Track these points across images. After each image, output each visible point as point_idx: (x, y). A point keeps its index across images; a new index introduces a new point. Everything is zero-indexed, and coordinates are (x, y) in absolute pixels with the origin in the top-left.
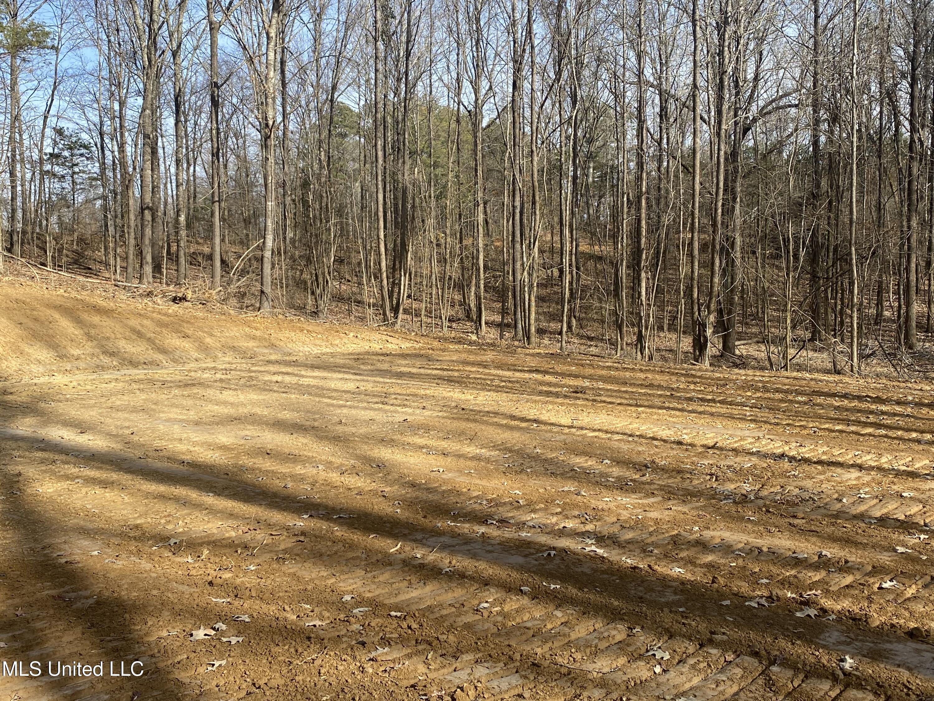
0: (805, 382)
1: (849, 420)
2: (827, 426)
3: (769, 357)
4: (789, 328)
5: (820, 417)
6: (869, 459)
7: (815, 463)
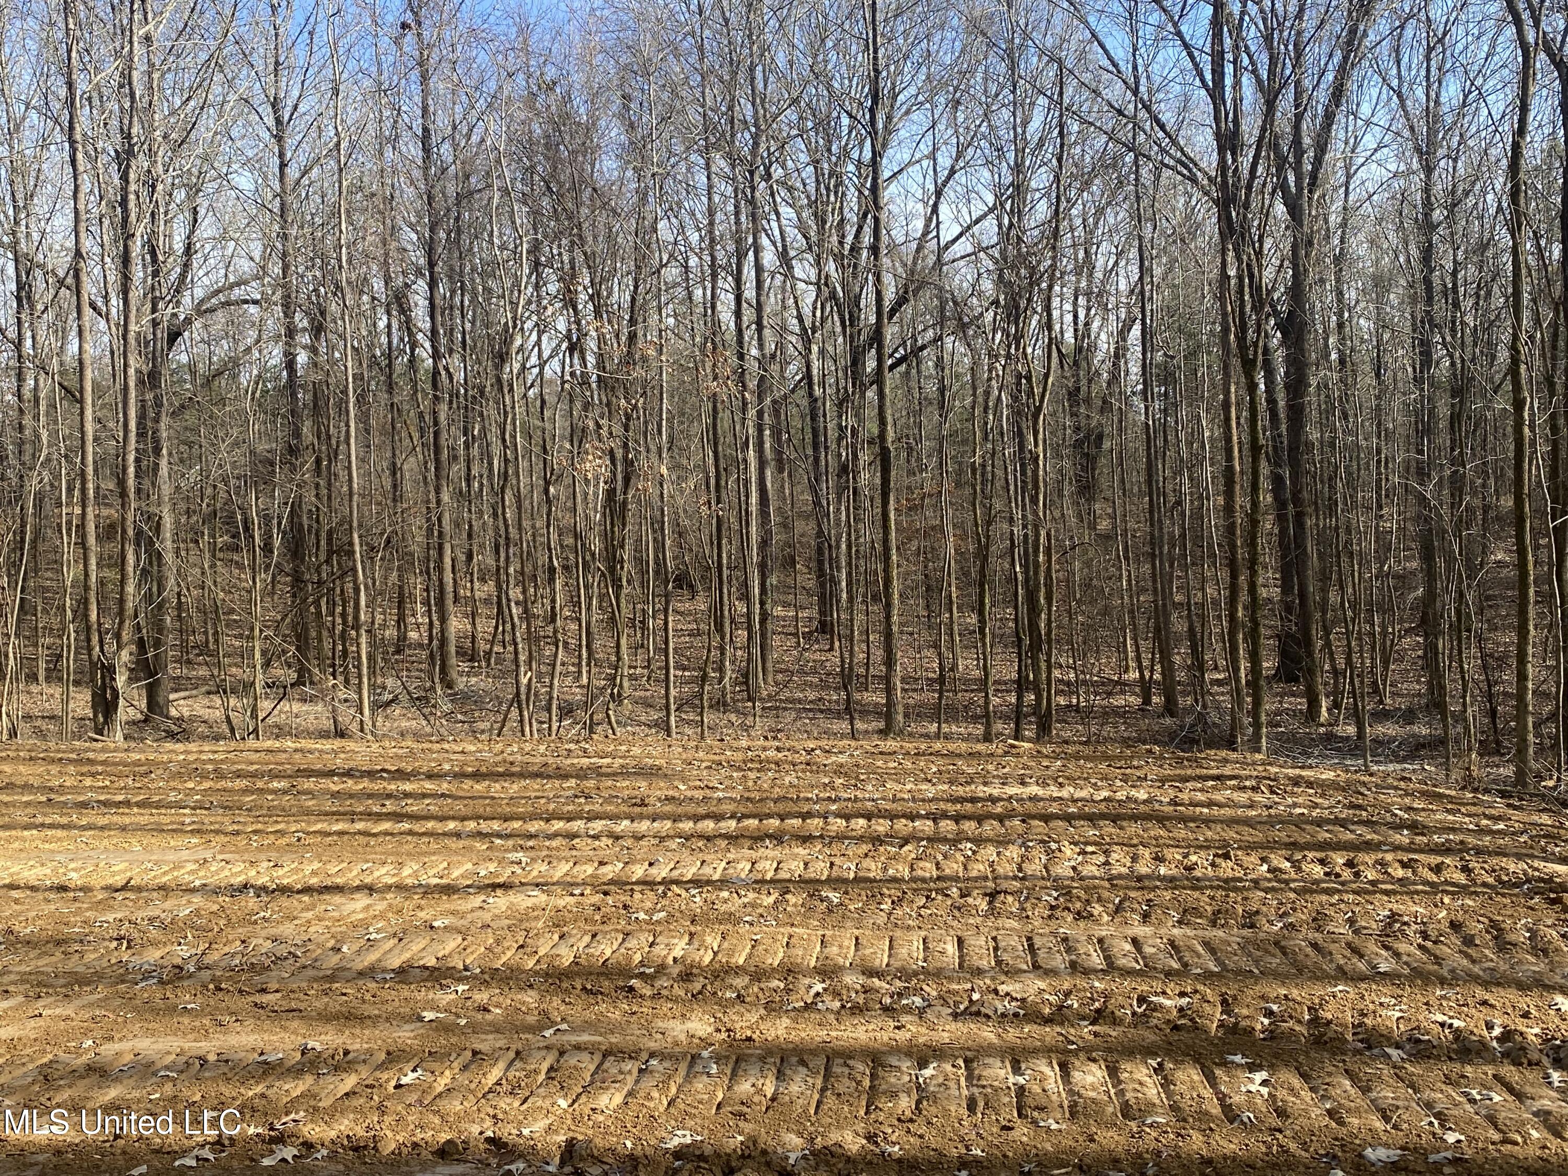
0: (284, 756)
1: (354, 813)
2: (319, 826)
3: (228, 717)
4: (259, 667)
5: (308, 813)
6: (383, 874)
7: (299, 892)
